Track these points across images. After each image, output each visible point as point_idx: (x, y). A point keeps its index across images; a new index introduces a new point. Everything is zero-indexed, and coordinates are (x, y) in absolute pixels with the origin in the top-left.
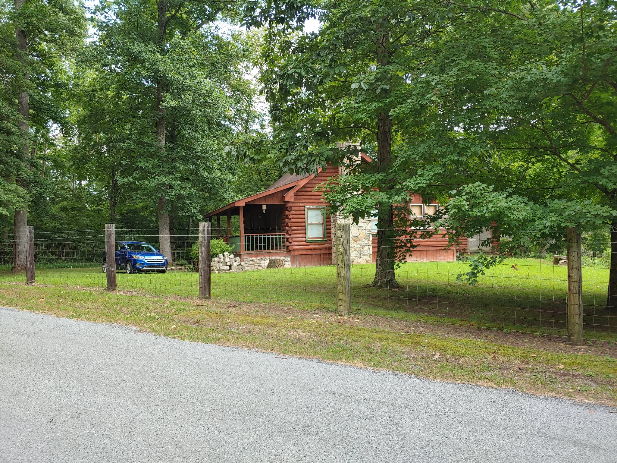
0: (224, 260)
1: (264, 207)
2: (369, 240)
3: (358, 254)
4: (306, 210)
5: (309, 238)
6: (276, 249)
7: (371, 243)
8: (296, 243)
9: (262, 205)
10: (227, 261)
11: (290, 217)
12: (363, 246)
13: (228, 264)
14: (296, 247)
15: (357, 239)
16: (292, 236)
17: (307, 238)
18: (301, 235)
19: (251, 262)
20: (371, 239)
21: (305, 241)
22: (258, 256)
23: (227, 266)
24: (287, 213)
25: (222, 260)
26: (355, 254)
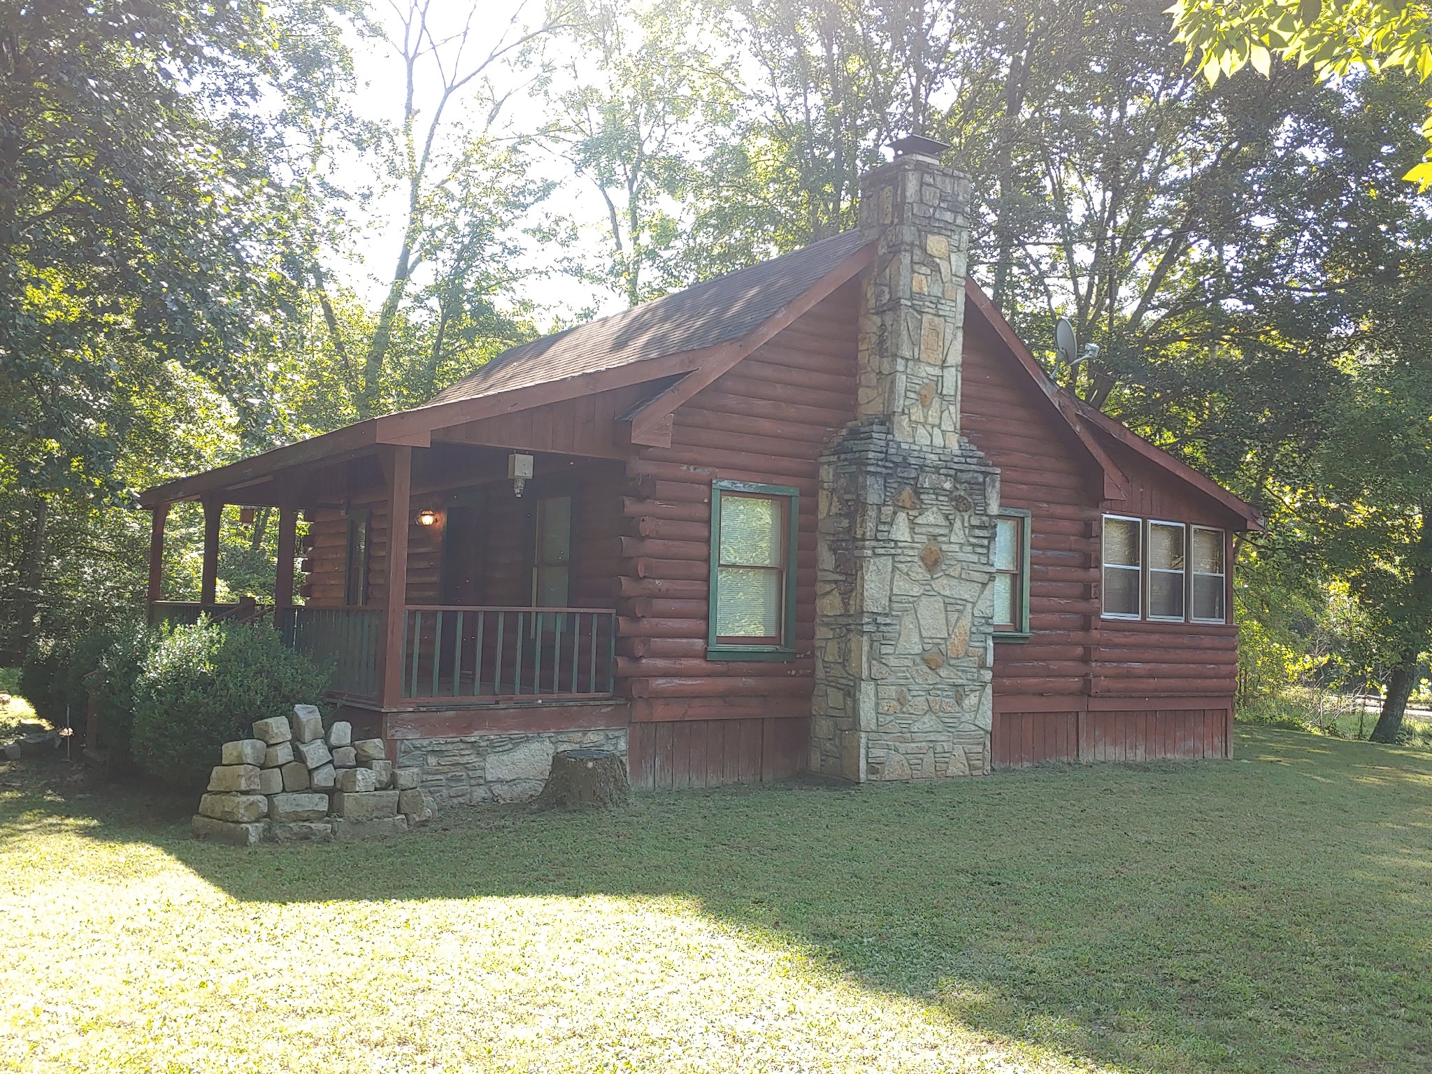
0: (299, 757)
1: (523, 467)
2: (983, 666)
3: (941, 728)
4: (716, 494)
5: (722, 640)
6: (566, 687)
7: (988, 675)
8: (661, 663)
9: (512, 451)
10: (311, 764)
11: (647, 527)
12: (959, 693)
13: (324, 777)
14: (660, 683)
15: (940, 659)
16: (646, 624)
17: (712, 640)
18: (685, 624)
19: (432, 760)
20: (990, 660)
21: (705, 655)
22: (469, 727)
23: (311, 789)
24: (631, 507)
25: (283, 754)
26: (927, 727)
